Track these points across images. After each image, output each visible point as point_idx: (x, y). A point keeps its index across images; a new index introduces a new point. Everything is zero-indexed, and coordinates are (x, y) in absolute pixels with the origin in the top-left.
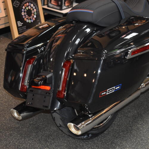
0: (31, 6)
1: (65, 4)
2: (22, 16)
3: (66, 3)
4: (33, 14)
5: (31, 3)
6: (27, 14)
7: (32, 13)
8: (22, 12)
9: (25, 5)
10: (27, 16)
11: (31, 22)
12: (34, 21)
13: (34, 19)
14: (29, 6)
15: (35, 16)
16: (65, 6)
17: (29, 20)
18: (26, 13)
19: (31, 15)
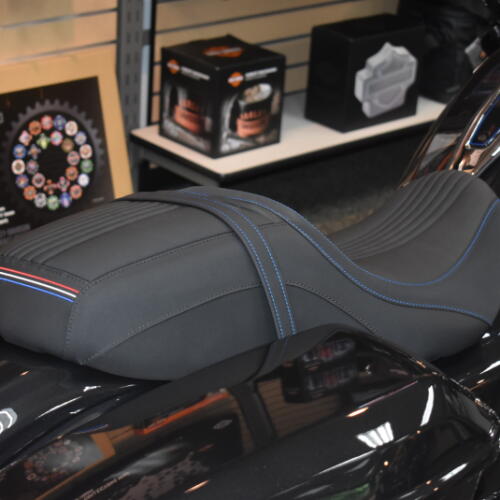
0: (63, 132)
1: (233, 127)
2: (15, 177)
3: (240, 123)
4: (71, 171)
5: (69, 118)
6: (40, 171)
7: (68, 165)
8: (13, 158)
9: (34, 125)
10: (39, 176)
11: (61, 207)
12: (74, 202)
13: (76, 192)
14: (53, 129)
15: (84, 180)
16: (238, 138)
17: (48, 196)
18: (33, 165)
19: (63, 173)
